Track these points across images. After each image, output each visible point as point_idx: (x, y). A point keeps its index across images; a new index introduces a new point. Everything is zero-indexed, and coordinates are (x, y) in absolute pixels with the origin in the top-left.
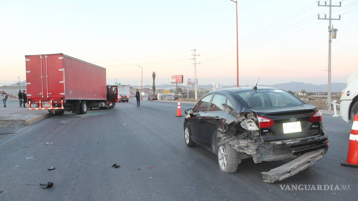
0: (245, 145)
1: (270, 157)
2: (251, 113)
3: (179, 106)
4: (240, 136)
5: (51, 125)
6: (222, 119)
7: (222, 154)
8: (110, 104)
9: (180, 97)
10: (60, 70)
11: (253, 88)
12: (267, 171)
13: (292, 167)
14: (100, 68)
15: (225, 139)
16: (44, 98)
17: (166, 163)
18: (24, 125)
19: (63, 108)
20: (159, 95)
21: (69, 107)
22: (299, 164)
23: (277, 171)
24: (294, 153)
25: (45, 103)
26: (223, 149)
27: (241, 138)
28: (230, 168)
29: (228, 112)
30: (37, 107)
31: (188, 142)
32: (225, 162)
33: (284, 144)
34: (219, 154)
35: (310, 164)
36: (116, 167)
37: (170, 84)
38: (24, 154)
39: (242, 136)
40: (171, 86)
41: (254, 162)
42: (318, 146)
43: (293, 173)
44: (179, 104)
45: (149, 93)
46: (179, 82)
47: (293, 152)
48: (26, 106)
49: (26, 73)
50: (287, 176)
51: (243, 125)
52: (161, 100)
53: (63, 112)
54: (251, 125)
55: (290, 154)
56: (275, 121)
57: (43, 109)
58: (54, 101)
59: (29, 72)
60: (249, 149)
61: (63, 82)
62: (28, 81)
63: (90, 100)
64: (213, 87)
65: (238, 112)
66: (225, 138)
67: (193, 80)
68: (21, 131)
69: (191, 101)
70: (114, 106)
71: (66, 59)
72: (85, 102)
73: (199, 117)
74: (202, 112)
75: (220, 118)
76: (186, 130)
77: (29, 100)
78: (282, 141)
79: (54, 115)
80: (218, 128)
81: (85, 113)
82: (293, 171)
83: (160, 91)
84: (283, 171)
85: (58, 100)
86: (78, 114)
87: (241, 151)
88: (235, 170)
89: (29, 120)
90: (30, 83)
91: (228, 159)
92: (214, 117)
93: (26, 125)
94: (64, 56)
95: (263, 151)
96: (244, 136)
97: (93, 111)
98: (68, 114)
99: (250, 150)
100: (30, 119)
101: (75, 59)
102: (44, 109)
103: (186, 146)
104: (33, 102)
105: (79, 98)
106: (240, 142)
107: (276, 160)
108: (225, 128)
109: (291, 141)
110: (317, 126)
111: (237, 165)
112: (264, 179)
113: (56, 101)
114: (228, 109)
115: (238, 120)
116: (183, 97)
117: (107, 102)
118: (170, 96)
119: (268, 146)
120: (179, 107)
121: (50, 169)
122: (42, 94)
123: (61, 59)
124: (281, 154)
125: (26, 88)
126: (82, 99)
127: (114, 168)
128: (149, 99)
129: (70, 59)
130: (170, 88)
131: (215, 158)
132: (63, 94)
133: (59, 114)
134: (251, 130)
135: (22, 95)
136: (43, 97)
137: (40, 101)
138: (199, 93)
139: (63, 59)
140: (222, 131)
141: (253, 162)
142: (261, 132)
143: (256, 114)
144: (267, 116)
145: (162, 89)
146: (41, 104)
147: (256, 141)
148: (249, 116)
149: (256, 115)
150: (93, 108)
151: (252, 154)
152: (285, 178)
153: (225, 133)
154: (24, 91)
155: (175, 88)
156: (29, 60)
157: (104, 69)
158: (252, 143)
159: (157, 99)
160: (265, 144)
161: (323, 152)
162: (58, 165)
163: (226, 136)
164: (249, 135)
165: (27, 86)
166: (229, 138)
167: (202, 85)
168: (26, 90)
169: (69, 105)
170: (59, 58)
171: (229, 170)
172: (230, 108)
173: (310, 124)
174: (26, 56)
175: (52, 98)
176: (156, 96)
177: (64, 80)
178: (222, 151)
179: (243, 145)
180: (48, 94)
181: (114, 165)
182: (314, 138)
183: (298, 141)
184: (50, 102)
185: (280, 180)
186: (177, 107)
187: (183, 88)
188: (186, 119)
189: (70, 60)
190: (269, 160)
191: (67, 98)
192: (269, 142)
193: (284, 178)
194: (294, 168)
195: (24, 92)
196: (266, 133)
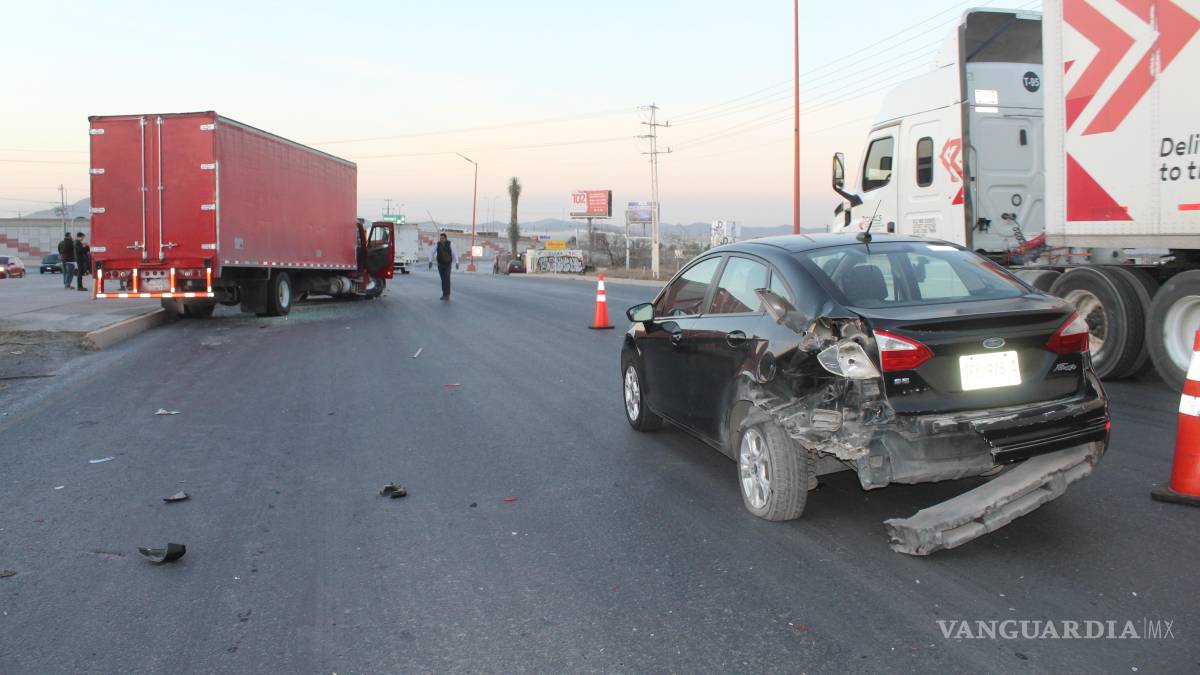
0: (832, 428)
1: (915, 469)
2: (854, 320)
3: (602, 292)
4: (816, 396)
5: (171, 350)
6: (755, 340)
7: (754, 455)
8: (369, 282)
9: (600, 263)
10: (204, 167)
11: (858, 238)
12: (906, 517)
13: (991, 502)
14: (335, 162)
15: (763, 408)
16: (147, 260)
17: (565, 485)
18: (79, 351)
19: (211, 294)
20: (530, 257)
21: (230, 290)
22: (1014, 494)
23: (939, 515)
24: (998, 455)
25: (151, 275)
26: (758, 441)
27: (818, 403)
28: (780, 506)
29: (776, 318)
30: (122, 289)
31: (634, 414)
32: (765, 484)
33: (962, 427)
34: (744, 456)
35: (1049, 493)
36: (394, 497)
37: (569, 219)
38: (84, 446)
39: (821, 396)
40: (570, 227)
41: (863, 485)
42: (1076, 435)
43: (993, 524)
44: (601, 286)
45: (497, 248)
46: (600, 213)
47: (995, 451)
48: (84, 286)
49: (92, 175)
50: (974, 531)
51: (825, 360)
52: (536, 272)
53: (211, 308)
54: (852, 361)
55: (980, 458)
56: (932, 347)
57: (143, 295)
58: (182, 272)
59: (102, 171)
60: (846, 441)
61: (214, 206)
62: (95, 201)
63: (302, 270)
64: (713, 232)
65: (810, 317)
66: (763, 402)
67: (642, 208)
68: (70, 371)
69: (637, 278)
70: (381, 292)
71: (225, 132)
72: (286, 275)
73: (676, 333)
74: (684, 315)
75: (749, 336)
76: (628, 375)
77: (98, 265)
78: (957, 415)
79: (181, 317)
80: (740, 369)
81: (285, 312)
82: (994, 517)
83: (534, 242)
84: (956, 517)
85: (196, 269)
86: (260, 315)
87: (819, 447)
88: (796, 512)
89: (96, 332)
90: (102, 210)
91: (776, 475)
92: (724, 334)
93: (86, 349)
94: (220, 119)
95: (891, 450)
96: (830, 397)
97: (311, 307)
98: (225, 314)
99: (849, 446)
100: (100, 331)
101: (255, 131)
102: (147, 295)
103: (630, 427)
104: (111, 272)
105: (265, 263)
106: (816, 417)
107: (936, 480)
108: (765, 370)
109: (987, 417)
110: (1073, 367)
111: (805, 495)
112: (896, 542)
113: (187, 269)
114: (777, 307)
115: (810, 342)
116: (610, 263)
117: (357, 278)
118: (567, 261)
119: (908, 430)
120: (601, 298)
121: (171, 498)
122: (143, 246)
123: (207, 132)
124: (954, 459)
125: (89, 223)
126: (274, 264)
127: (387, 499)
128: (497, 268)
129: (240, 129)
130: (569, 234)
131: (728, 469)
132: (213, 246)
133: (199, 313)
134: (852, 376)
135: (75, 251)
136: (144, 255)
137: (135, 271)
138: (663, 249)
139: (214, 131)
140: (754, 379)
141: (860, 485)
142: (887, 383)
143: (871, 324)
144: (905, 330)
145: (542, 237)
146: (140, 279)
147: (869, 414)
148: (846, 331)
149: (871, 326)
150: (309, 297)
151: (857, 456)
152: (965, 539)
153: (763, 385)
154: (80, 235)
155: (584, 232)
156: (101, 131)
157: (350, 167)
158: (854, 420)
159: (522, 270)
160: (899, 423)
161: (1091, 453)
162: (199, 487)
163: (766, 396)
164: (847, 394)
165: (93, 218)
166: (778, 403)
167: (674, 224)
168: (86, 230)
169: (232, 284)
170: (203, 127)
171: (776, 512)
172: (782, 302)
173: (1048, 358)
174: (91, 119)
175: (174, 259)
176: (521, 259)
177: (217, 201)
178: (753, 446)
179: (825, 427)
180: (161, 246)
181: (387, 489)
182: (1062, 407)
183: (1010, 417)
184: (170, 275)
185: (949, 547)
186: (595, 298)
187: (613, 234)
188: (629, 337)
189: (236, 133)
190: (912, 478)
191: (227, 262)
192: (912, 420)
193: (960, 541)
194: (995, 505)
195: (80, 239)
196: (902, 386)
